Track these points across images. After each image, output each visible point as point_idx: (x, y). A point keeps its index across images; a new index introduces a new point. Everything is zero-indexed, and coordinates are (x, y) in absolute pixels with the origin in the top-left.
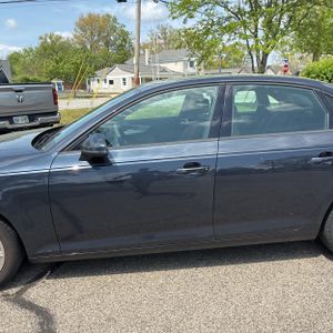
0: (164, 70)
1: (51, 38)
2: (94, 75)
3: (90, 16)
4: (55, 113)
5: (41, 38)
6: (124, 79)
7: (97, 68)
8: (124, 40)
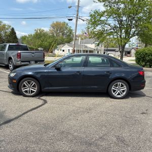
0: (86, 47)
1: (40, 30)
2: (56, 47)
3: (57, 22)
4: (43, 61)
5: (35, 30)
6: (69, 50)
7: (58, 44)
8: (71, 33)
